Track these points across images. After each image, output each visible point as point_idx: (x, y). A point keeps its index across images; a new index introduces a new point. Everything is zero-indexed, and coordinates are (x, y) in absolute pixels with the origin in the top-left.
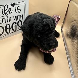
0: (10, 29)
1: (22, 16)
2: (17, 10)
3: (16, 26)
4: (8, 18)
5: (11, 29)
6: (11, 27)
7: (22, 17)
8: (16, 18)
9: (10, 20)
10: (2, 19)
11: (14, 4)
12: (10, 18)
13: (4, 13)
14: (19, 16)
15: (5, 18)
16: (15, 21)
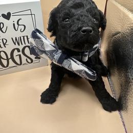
0: (8, 60)
1: (29, 37)
2: (16, 26)
3: (20, 55)
5: (10, 61)
6: (9, 57)
8: (17, 41)
9: (4, 44)
11: (9, 14)
14: (24, 37)
16: (17, 46)
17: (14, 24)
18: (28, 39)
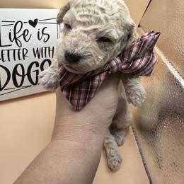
0: (23, 76)
1: (51, 49)
2: (41, 34)
3: (37, 71)
4: (21, 51)
5: (26, 77)
6: (26, 73)
7: (51, 52)
8: (38, 53)
9: (24, 56)
10: (8, 51)
11: (36, 21)
12: (25, 51)
13: (13, 37)
14: (46, 48)
15: (14, 50)
16: (36, 59)
17: (39, 33)
18: (49, 51)
